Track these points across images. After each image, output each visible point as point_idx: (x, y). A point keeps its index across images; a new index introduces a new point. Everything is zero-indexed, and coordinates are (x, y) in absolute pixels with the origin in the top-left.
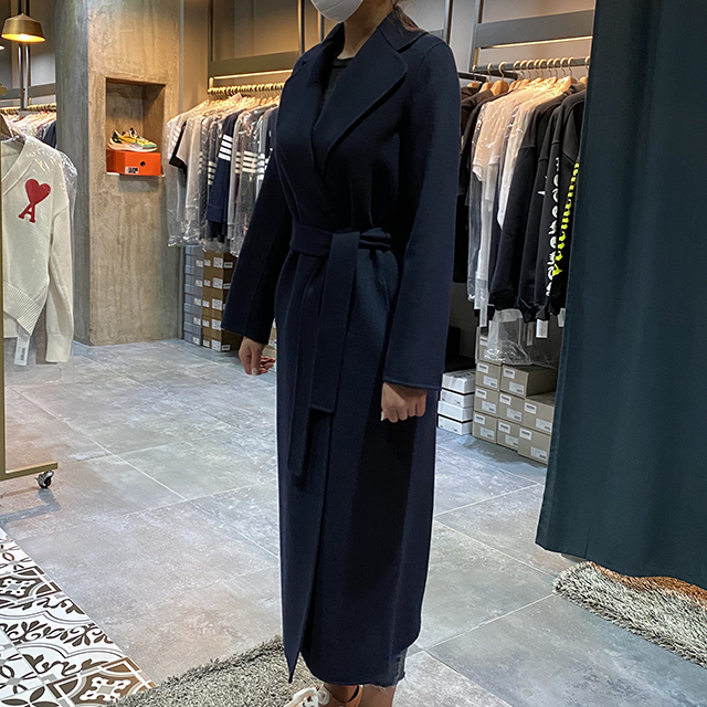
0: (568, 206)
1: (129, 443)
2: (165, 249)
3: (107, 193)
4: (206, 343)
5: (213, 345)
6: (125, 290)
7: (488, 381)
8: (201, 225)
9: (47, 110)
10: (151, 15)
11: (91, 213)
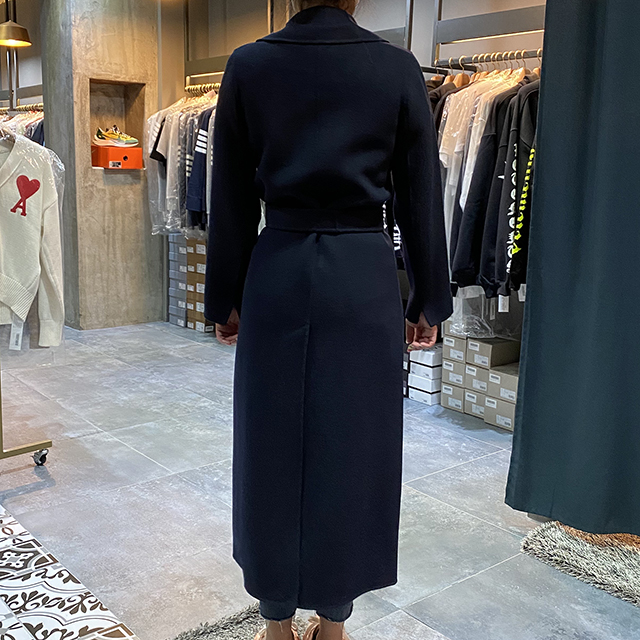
0: (525, 189)
1: (119, 420)
2: (149, 237)
3: (92, 186)
4: (190, 325)
5: (198, 326)
6: (113, 277)
7: (454, 354)
8: (182, 214)
9: (35, 110)
10: (130, 20)
11: (78, 206)
